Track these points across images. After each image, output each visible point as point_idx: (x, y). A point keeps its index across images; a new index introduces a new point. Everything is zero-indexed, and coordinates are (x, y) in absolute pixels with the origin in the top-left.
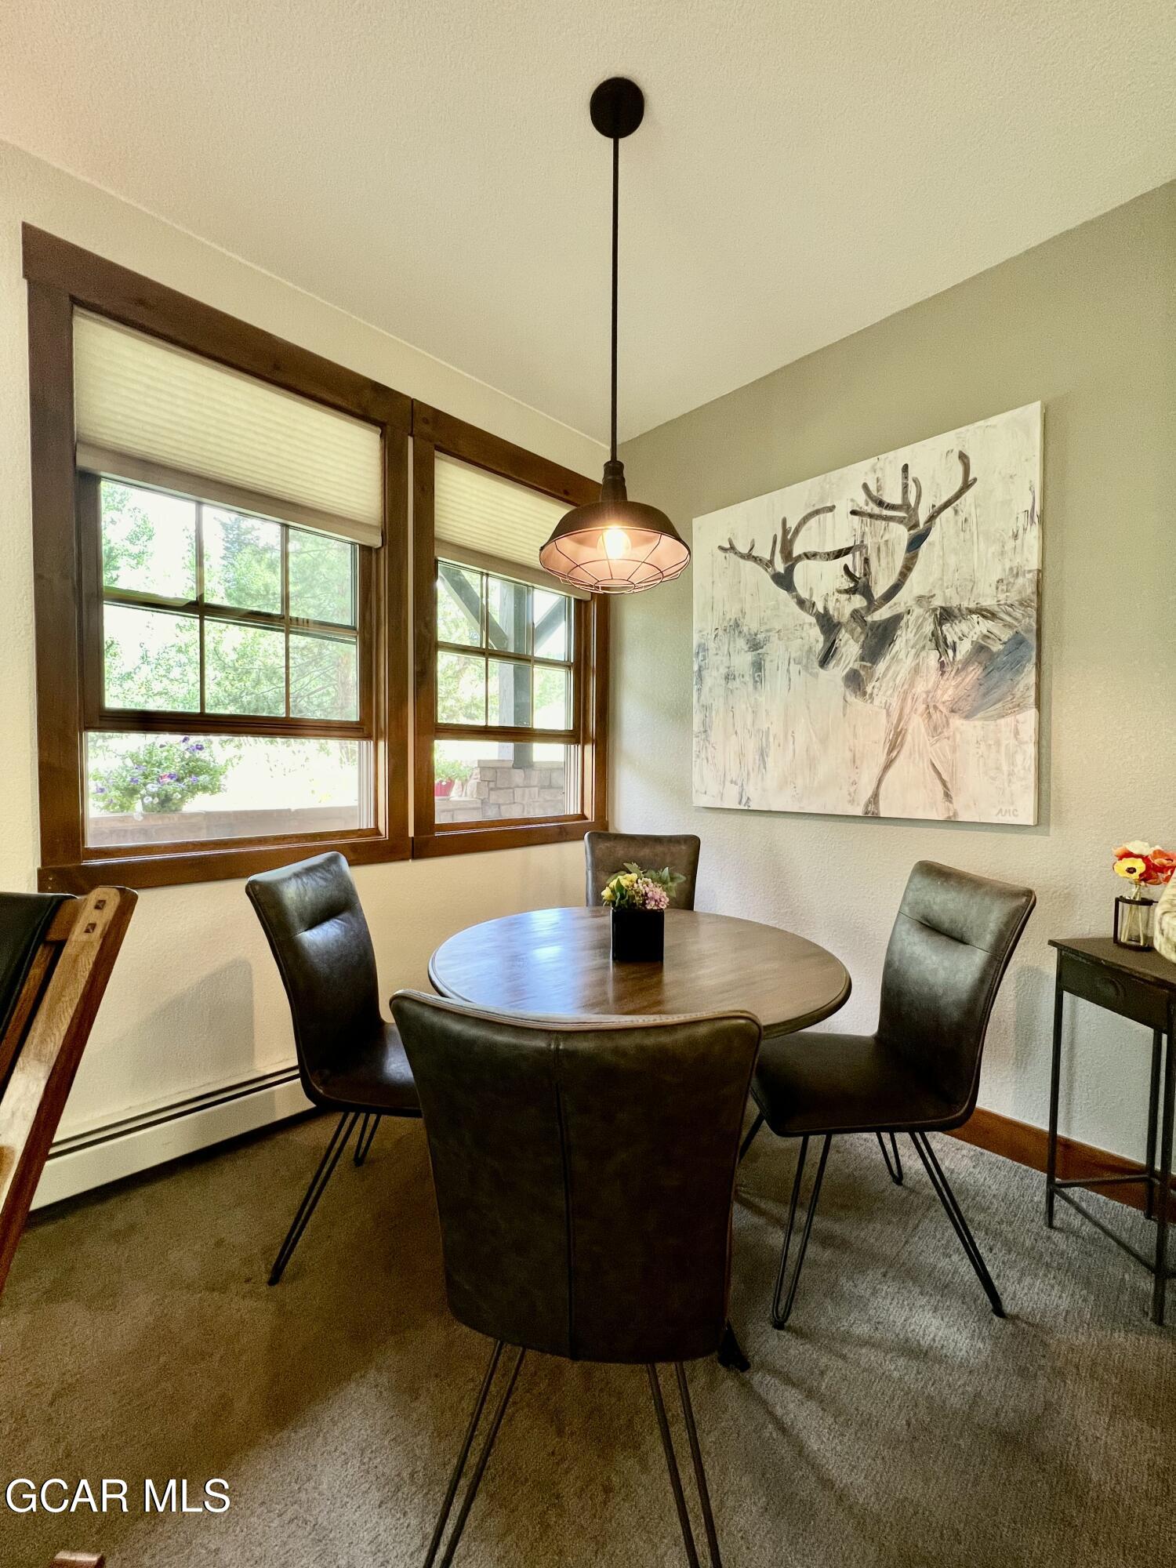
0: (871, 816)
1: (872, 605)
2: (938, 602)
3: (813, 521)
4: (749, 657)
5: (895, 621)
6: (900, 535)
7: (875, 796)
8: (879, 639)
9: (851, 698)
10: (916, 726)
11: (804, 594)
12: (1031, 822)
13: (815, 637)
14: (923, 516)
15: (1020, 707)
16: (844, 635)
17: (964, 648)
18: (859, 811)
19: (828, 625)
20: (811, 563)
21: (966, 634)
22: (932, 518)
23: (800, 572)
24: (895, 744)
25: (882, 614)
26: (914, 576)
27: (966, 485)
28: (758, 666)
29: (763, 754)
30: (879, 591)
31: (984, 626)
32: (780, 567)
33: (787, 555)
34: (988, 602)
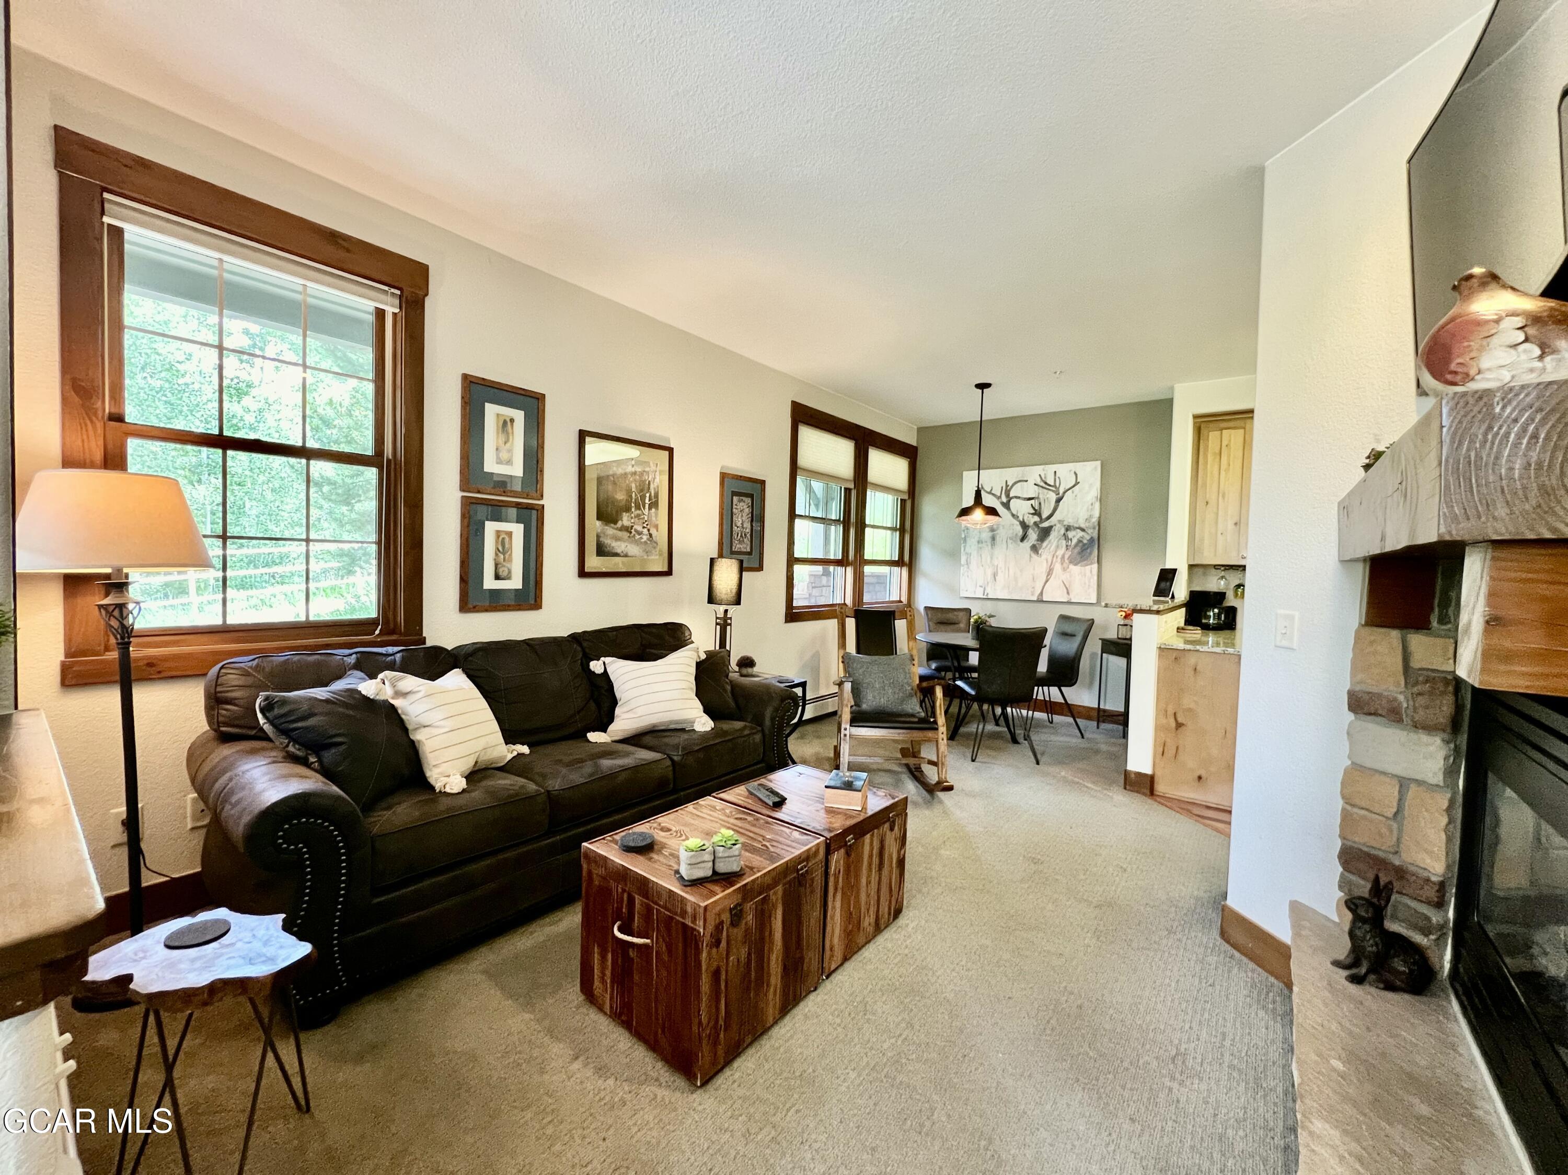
0: (1040, 601)
1: (1042, 521)
2: (1066, 523)
3: (1019, 484)
4: (990, 534)
5: (1051, 527)
6: (1053, 497)
7: (1042, 593)
8: (1045, 533)
9: (1034, 555)
10: (1058, 567)
11: (1015, 513)
12: (1094, 601)
13: (1019, 531)
14: (1061, 492)
15: (1092, 564)
16: (1030, 531)
17: (1075, 541)
18: (1035, 599)
19: (1024, 526)
20: (1018, 500)
21: (1075, 535)
22: (1065, 493)
23: (1013, 503)
24: (1050, 573)
25: (1046, 524)
26: (1057, 512)
27: (1077, 483)
28: (993, 538)
29: (995, 575)
30: (1044, 516)
31: (1081, 534)
32: (1004, 499)
33: (1008, 495)
34: (1083, 526)
